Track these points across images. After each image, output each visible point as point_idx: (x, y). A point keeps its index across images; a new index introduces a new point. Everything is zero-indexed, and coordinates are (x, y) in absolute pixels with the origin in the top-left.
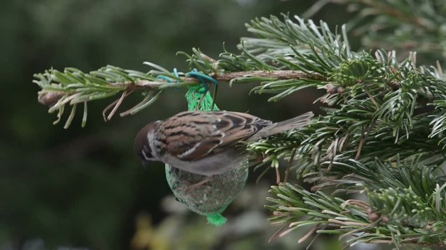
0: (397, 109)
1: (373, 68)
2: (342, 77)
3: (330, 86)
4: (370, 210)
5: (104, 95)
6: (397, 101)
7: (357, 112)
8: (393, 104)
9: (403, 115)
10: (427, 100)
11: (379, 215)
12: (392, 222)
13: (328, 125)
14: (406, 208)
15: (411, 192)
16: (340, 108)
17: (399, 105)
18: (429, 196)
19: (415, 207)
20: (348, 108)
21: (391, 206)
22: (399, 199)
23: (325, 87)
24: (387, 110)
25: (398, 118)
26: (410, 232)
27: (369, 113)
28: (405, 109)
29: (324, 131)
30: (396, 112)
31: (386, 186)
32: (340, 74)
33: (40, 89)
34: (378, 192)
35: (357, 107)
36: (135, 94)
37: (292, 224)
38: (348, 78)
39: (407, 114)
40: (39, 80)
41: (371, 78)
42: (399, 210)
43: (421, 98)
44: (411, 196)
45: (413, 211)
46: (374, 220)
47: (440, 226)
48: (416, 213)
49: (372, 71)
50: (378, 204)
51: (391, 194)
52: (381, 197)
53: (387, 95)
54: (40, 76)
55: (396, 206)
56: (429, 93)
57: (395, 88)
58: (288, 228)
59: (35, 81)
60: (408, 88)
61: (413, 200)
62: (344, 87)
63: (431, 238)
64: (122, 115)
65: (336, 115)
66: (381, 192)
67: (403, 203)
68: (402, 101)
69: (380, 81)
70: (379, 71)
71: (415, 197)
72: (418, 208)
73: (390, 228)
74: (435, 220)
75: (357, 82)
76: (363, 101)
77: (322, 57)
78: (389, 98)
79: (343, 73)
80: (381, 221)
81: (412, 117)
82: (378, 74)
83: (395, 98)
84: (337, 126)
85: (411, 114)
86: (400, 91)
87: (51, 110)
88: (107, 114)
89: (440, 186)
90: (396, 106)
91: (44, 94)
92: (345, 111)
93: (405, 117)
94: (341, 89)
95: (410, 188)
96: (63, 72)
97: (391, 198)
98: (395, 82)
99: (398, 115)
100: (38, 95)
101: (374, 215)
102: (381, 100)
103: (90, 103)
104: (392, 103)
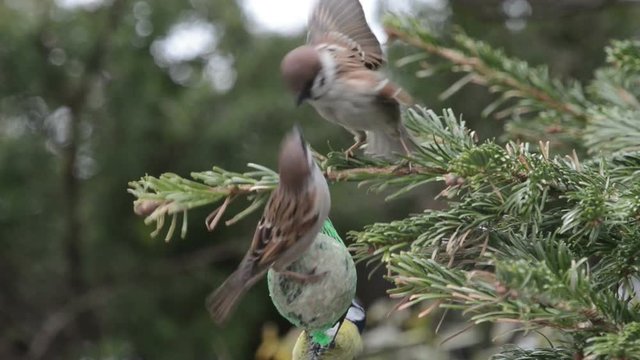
0: (524, 201)
1: (496, 156)
2: (462, 167)
3: (449, 178)
4: (498, 283)
5: (204, 202)
6: (525, 193)
7: (482, 206)
8: (521, 196)
9: (531, 208)
10: (560, 192)
11: (508, 289)
12: (520, 297)
13: (451, 219)
14: (537, 282)
15: (545, 266)
16: (463, 201)
17: (527, 197)
18: (564, 272)
19: (547, 282)
20: (473, 201)
21: (521, 279)
22: (530, 273)
23: (444, 178)
24: (514, 203)
25: (526, 210)
26: (541, 310)
27: (496, 208)
28: (534, 200)
29: (445, 225)
30: (524, 205)
31: (517, 258)
32: (459, 163)
33: (136, 198)
34: (508, 263)
35: (482, 200)
36: (240, 199)
37: (414, 296)
38: (468, 168)
39: (537, 207)
40: (134, 188)
41: (494, 167)
42: (529, 285)
43: (553, 191)
44: (544, 270)
45: (546, 286)
46: (502, 293)
47: (574, 305)
48: (547, 289)
49: (496, 160)
50: (508, 277)
51: (522, 266)
52: (510, 269)
53: (514, 188)
54: (134, 184)
55: (527, 280)
56: (562, 185)
57: (524, 179)
58: (409, 301)
59: (130, 190)
60: (537, 179)
61: (547, 274)
62: (465, 177)
63: (564, 320)
64: (228, 223)
65: (460, 208)
66: (511, 264)
67: (535, 277)
68: (531, 193)
69: (503, 170)
70: (504, 160)
71: (549, 272)
72: (550, 284)
73: (519, 303)
74: (568, 299)
75: (478, 172)
76: (489, 194)
77: (444, 149)
78: (516, 190)
79: (463, 162)
80: (510, 295)
81: (542, 212)
82: (502, 163)
83: (523, 190)
84: (459, 220)
85: (542, 207)
86: (528, 181)
87: (148, 220)
88: (210, 222)
89: (576, 262)
90: (523, 198)
91: (140, 204)
92: (469, 204)
93: (534, 210)
94: (461, 180)
95: (544, 262)
96: (158, 178)
97: (522, 271)
98: (523, 172)
99: (524, 208)
100: (133, 205)
101: (502, 289)
102: (508, 193)
103: (191, 212)
104: (519, 195)
